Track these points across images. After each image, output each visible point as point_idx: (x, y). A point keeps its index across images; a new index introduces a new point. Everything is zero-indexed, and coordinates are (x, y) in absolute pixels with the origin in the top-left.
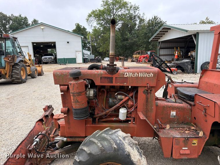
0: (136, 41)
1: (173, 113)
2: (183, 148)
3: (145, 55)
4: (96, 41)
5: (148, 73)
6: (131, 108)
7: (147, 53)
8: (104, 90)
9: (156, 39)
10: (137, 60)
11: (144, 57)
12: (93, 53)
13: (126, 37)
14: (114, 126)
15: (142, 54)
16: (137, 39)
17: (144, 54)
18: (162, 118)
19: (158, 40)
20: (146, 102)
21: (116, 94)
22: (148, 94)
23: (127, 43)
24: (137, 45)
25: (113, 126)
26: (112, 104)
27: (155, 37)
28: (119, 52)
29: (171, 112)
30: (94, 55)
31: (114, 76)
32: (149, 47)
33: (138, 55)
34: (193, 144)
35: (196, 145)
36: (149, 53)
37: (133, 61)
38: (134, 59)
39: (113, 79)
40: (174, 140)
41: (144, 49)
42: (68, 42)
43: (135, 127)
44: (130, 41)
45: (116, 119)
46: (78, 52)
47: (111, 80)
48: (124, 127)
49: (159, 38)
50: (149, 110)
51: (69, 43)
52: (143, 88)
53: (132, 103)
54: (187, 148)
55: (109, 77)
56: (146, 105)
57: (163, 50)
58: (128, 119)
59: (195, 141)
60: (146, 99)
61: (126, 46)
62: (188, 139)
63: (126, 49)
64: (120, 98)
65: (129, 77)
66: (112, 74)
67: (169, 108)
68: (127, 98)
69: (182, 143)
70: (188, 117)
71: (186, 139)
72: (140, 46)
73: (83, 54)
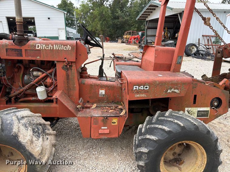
0: (128, 20)
1: (102, 92)
2: (102, 128)
3: (136, 36)
4: (85, 18)
5: (65, 46)
6: (51, 86)
7: (139, 34)
8: (21, 65)
9: (143, 17)
10: (127, 41)
11: (135, 38)
12: (79, 31)
13: (117, 14)
14: (33, 106)
15: (133, 35)
16: (128, 18)
17: (134, 35)
18: (90, 97)
19: (145, 19)
20: (67, 80)
21: (31, 70)
22: (68, 69)
23: (118, 22)
24: (129, 25)
25: (31, 106)
26: (27, 81)
27: (143, 16)
28: (110, 32)
29: (100, 91)
30: (79, 34)
31: (23, 48)
32: (141, 27)
33: (129, 36)
34: (113, 123)
35: (116, 124)
36: (140, 33)
37: (123, 42)
38: (124, 40)
39: (22, 51)
40: (92, 119)
41: (136, 29)
42: (49, 18)
43: (57, 107)
44: (120, 19)
45: (35, 98)
46: (61, 30)
47: (19, 52)
48: (44, 107)
49: (147, 17)
50: (71, 88)
51: (50, 20)
52: (61, 63)
53: (51, 81)
54: (106, 128)
55: (17, 48)
56: (68, 82)
57: (150, 30)
58: (49, 98)
59: (115, 120)
60: (67, 76)
61: (117, 25)
62: (106, 118)
63: (117, 28)
64: (36, 75)
65: (42, 49)
66: (21, 45)
67: (97, 87)
68: (44, 75)
69: (100, 122)
70: (118, 96)
71: (104, 118)
72: (132, 26)
73: (67, 33)
